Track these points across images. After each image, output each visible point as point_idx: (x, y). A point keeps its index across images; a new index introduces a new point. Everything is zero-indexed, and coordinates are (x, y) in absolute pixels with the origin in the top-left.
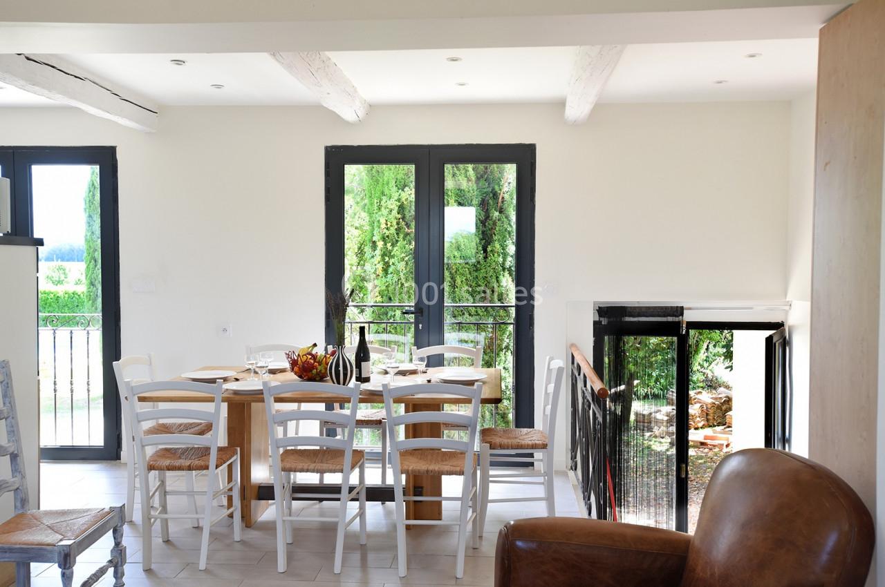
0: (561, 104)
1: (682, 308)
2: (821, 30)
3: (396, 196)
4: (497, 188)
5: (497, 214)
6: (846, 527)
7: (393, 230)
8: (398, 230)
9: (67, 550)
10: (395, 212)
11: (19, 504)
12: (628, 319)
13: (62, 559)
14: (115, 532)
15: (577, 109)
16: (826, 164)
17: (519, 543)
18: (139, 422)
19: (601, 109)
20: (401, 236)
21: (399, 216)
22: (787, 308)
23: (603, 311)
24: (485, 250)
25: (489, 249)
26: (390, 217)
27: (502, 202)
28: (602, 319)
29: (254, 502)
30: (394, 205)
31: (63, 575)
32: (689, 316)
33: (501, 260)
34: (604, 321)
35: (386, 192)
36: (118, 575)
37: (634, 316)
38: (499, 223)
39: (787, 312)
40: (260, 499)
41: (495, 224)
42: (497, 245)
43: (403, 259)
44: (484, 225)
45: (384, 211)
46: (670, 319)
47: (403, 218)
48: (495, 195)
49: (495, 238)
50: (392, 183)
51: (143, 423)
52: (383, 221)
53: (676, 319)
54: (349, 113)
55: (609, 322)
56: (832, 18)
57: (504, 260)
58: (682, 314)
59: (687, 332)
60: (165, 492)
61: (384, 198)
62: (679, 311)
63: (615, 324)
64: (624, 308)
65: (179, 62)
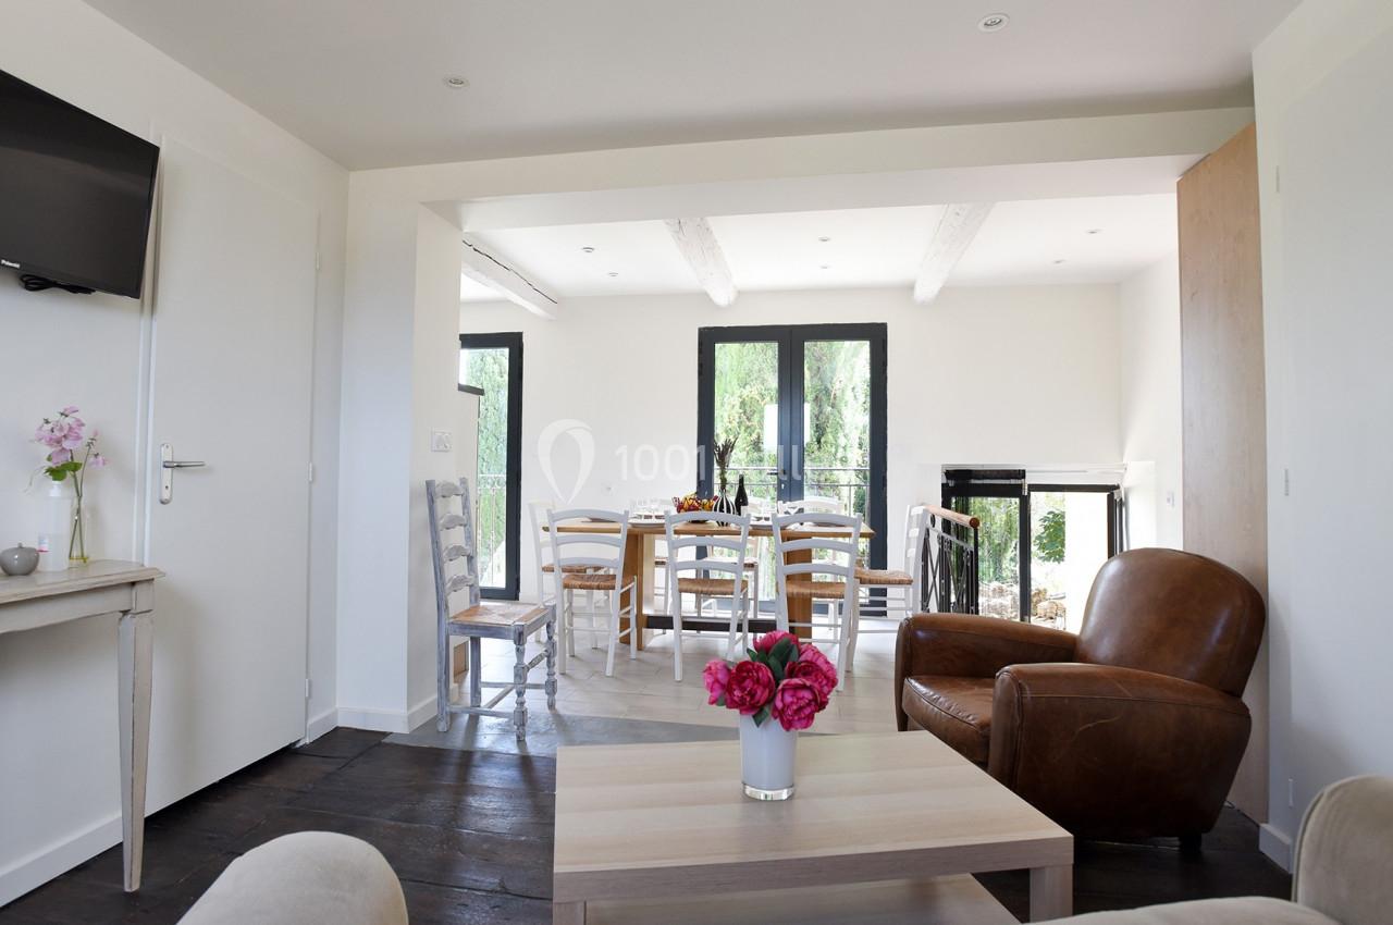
0: (910, 288)
1: (1024, 471)
2: (1178, 183)
3: (738, 393)
4: (829, 386)
5: (830, 409)
6: (1239, 602)
7: (735, 424)
8: (740, 423)
9: (521, 630)
10: (737, 407)
11: (473, 599)
12: (973, 481)
13: (517, 636)
14: (548, 626)
15: (926, 290)
16: (1193, 294)
17: (920, 634)
18: (558, 545)
19: (948, 292)
20: (743, 428)
21: (741, 411)
22: (1122, 471)
23: (949, 474)
24: (819, 442)
25: (822, 440)
26: (733, 412)
27: (835, 398)
28: (950, 482)
29: (644, 630)
30: (737, 403)
31: (518, 650)
32: (1030, 480)
33: (833, 450)
34: (951, 483)
35: (729, 390)
36: (550, 665)
37: (979, 479)
38: (832, 417)
39: (1122, 476)
40: (648, 627)
41: (828, 418)
42: (830, 436)
43: (744, 449)
44: (818, 419)
45: (727, 407)
46: (1013, 482)
47: (745, 412)
48: (827, 392)
49: (828, 430)
50: (735, 382)
51: (562, 546)
52: (726, 415)
53: (1018, 482)
54: (722, 297)
55: (956, 484)
56: (1189, 170)
57: (836, 451)
58: (1024, 477)
59: (1029, 494)
60: (572, 614)
61: (728, 395)
62: (1021, 474)
63: (961, 485)
64: (970, 471)
65: (589, 249)
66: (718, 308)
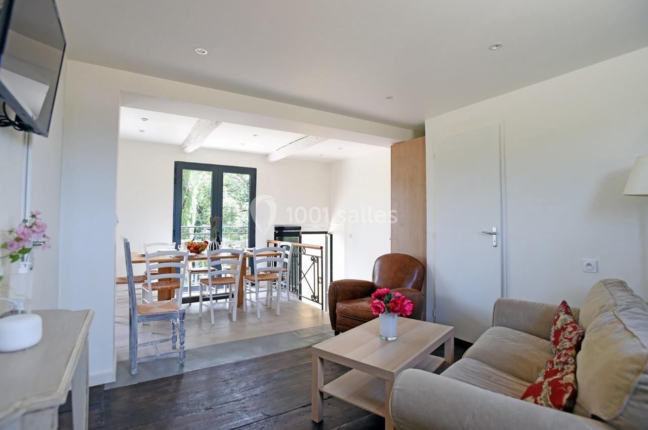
0: (266, 155)
2: (392, 146)
12: (284, 231)
23: (276, 228)
28: (277, 231)
32: (302, 230)
37: (286, 230)
39: (329, 228)
46: (297, 231)
53: (299, 231)
54: (191, 149)
55: (279, 232)
56: (396, 143)
58: (300, 229)
59: (302, 235)
62: (300, 228)
63: (281, 233)
64: (283, 227)
65: (145, 119)
66: (186, 153)
